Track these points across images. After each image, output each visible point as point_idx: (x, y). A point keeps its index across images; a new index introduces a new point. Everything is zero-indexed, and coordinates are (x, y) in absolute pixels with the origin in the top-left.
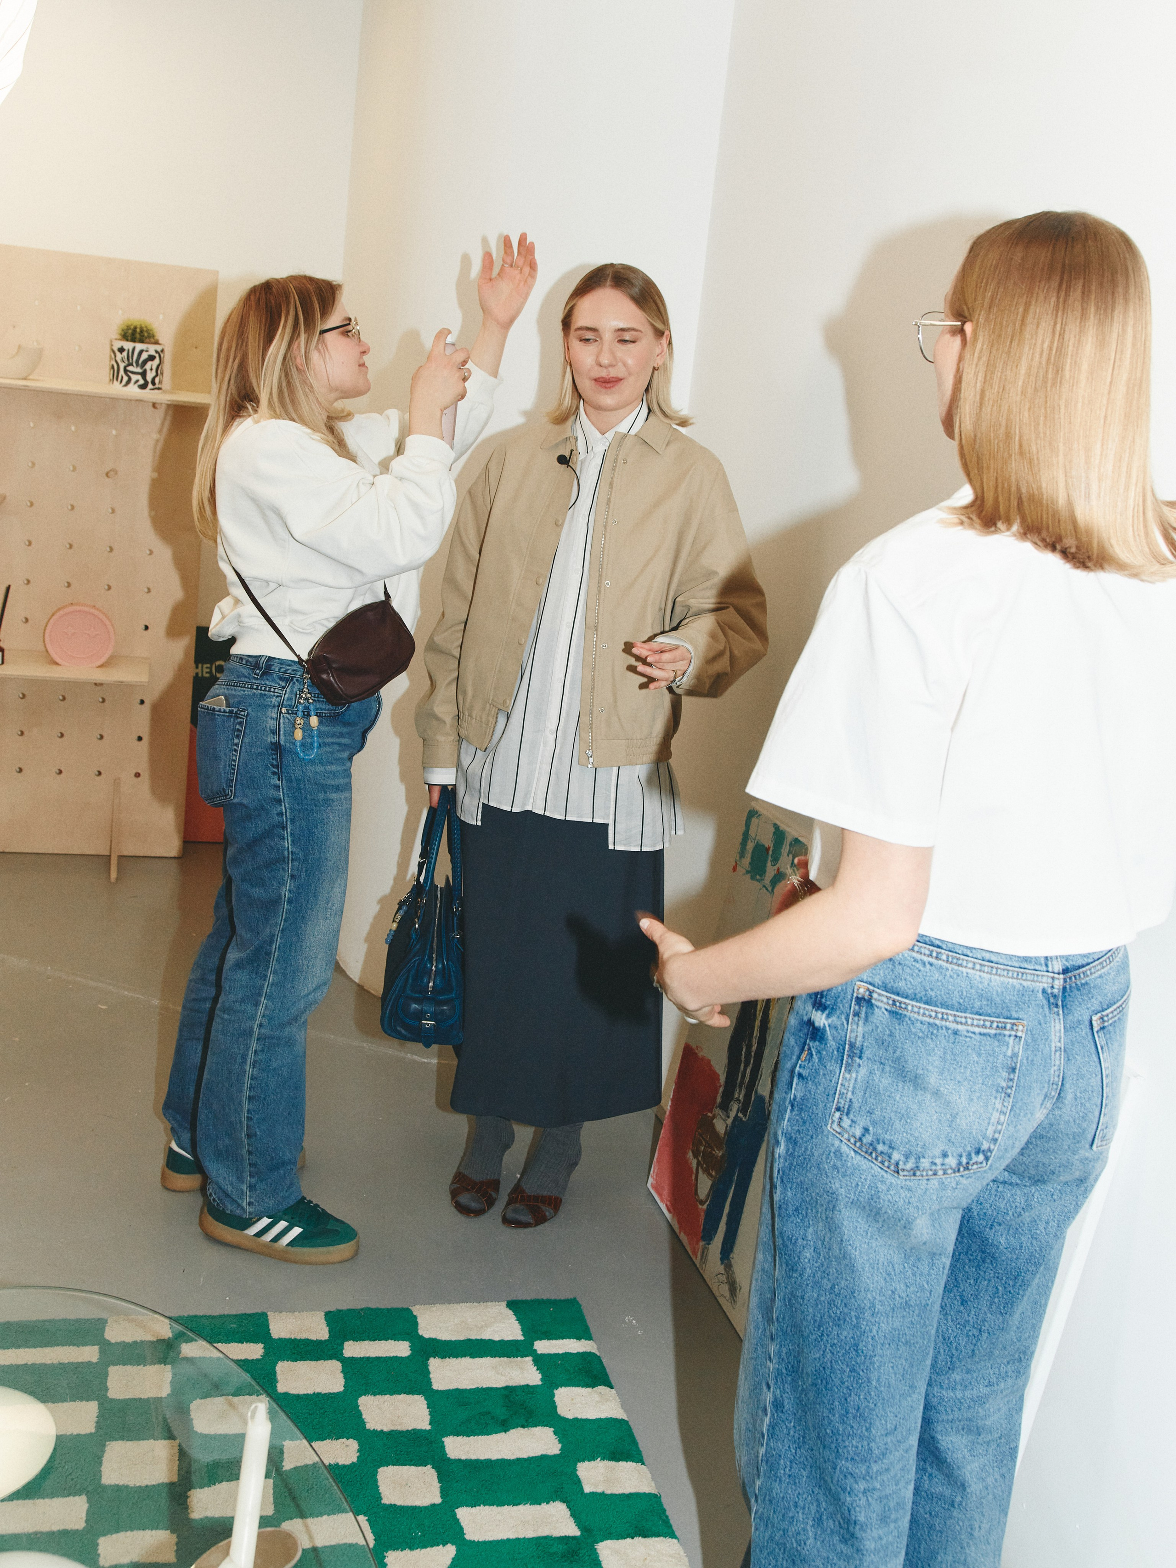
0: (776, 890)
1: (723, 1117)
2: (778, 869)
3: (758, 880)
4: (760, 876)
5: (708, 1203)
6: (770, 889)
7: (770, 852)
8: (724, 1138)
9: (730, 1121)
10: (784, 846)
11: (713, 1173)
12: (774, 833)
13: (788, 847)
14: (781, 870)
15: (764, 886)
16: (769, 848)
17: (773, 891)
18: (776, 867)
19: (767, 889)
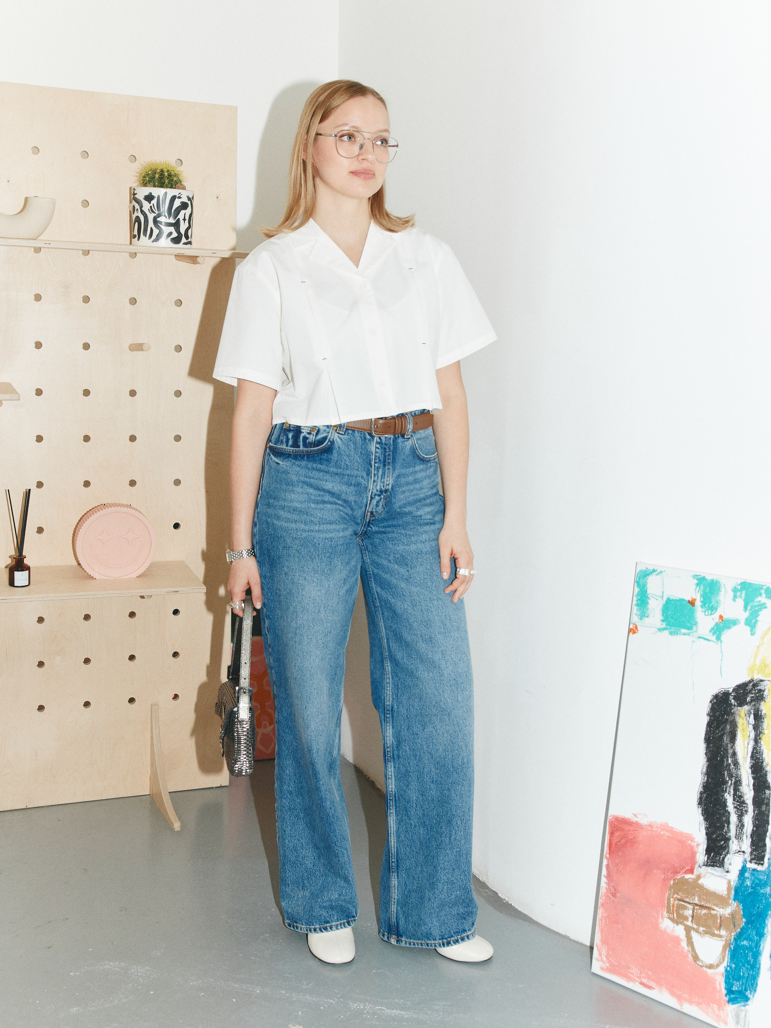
0: (723, 638)
1: (717, 874)
2: (721, 617)
3: (684, 634)
4: (690, 628)
5: (725, 964)
6: (714, 638)
7: (698, 603)
8: (729, 894)
9: (733, 876)
10: (722, 593)
11: (723, 932)
12: (697, 585)
13: (731, 594)
14: (725, 617)
15: (699, 637)
16: (695, 600)
17: (718, 638)
18: (716, 616)
19: (705, 639)
